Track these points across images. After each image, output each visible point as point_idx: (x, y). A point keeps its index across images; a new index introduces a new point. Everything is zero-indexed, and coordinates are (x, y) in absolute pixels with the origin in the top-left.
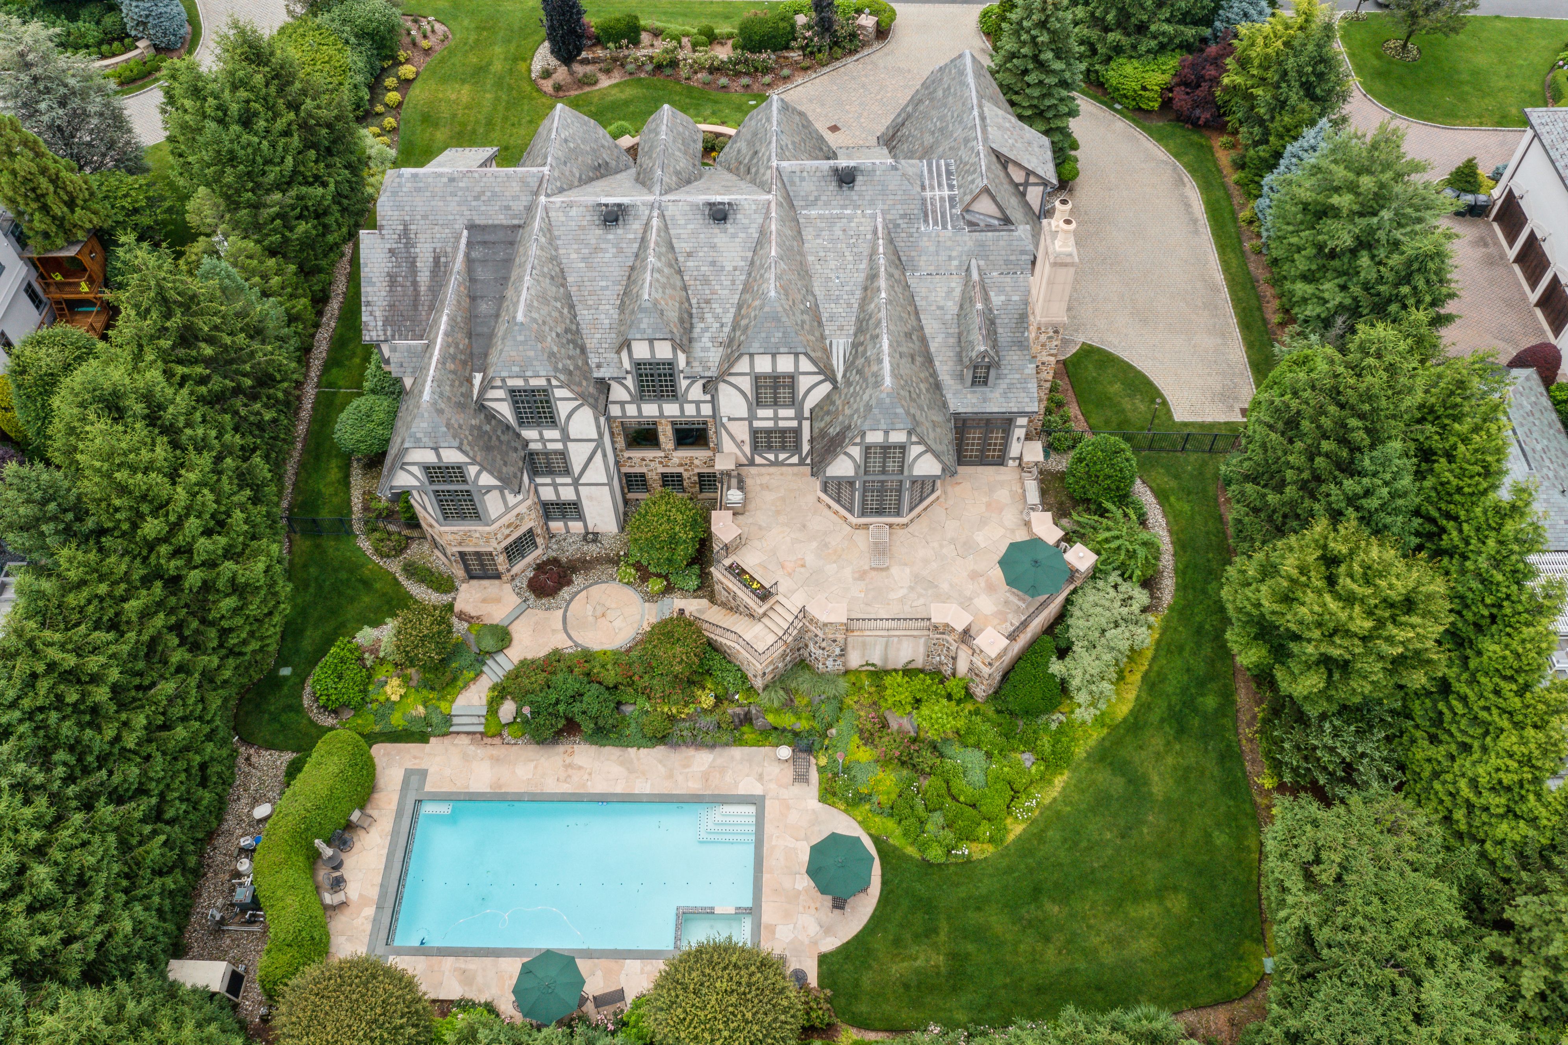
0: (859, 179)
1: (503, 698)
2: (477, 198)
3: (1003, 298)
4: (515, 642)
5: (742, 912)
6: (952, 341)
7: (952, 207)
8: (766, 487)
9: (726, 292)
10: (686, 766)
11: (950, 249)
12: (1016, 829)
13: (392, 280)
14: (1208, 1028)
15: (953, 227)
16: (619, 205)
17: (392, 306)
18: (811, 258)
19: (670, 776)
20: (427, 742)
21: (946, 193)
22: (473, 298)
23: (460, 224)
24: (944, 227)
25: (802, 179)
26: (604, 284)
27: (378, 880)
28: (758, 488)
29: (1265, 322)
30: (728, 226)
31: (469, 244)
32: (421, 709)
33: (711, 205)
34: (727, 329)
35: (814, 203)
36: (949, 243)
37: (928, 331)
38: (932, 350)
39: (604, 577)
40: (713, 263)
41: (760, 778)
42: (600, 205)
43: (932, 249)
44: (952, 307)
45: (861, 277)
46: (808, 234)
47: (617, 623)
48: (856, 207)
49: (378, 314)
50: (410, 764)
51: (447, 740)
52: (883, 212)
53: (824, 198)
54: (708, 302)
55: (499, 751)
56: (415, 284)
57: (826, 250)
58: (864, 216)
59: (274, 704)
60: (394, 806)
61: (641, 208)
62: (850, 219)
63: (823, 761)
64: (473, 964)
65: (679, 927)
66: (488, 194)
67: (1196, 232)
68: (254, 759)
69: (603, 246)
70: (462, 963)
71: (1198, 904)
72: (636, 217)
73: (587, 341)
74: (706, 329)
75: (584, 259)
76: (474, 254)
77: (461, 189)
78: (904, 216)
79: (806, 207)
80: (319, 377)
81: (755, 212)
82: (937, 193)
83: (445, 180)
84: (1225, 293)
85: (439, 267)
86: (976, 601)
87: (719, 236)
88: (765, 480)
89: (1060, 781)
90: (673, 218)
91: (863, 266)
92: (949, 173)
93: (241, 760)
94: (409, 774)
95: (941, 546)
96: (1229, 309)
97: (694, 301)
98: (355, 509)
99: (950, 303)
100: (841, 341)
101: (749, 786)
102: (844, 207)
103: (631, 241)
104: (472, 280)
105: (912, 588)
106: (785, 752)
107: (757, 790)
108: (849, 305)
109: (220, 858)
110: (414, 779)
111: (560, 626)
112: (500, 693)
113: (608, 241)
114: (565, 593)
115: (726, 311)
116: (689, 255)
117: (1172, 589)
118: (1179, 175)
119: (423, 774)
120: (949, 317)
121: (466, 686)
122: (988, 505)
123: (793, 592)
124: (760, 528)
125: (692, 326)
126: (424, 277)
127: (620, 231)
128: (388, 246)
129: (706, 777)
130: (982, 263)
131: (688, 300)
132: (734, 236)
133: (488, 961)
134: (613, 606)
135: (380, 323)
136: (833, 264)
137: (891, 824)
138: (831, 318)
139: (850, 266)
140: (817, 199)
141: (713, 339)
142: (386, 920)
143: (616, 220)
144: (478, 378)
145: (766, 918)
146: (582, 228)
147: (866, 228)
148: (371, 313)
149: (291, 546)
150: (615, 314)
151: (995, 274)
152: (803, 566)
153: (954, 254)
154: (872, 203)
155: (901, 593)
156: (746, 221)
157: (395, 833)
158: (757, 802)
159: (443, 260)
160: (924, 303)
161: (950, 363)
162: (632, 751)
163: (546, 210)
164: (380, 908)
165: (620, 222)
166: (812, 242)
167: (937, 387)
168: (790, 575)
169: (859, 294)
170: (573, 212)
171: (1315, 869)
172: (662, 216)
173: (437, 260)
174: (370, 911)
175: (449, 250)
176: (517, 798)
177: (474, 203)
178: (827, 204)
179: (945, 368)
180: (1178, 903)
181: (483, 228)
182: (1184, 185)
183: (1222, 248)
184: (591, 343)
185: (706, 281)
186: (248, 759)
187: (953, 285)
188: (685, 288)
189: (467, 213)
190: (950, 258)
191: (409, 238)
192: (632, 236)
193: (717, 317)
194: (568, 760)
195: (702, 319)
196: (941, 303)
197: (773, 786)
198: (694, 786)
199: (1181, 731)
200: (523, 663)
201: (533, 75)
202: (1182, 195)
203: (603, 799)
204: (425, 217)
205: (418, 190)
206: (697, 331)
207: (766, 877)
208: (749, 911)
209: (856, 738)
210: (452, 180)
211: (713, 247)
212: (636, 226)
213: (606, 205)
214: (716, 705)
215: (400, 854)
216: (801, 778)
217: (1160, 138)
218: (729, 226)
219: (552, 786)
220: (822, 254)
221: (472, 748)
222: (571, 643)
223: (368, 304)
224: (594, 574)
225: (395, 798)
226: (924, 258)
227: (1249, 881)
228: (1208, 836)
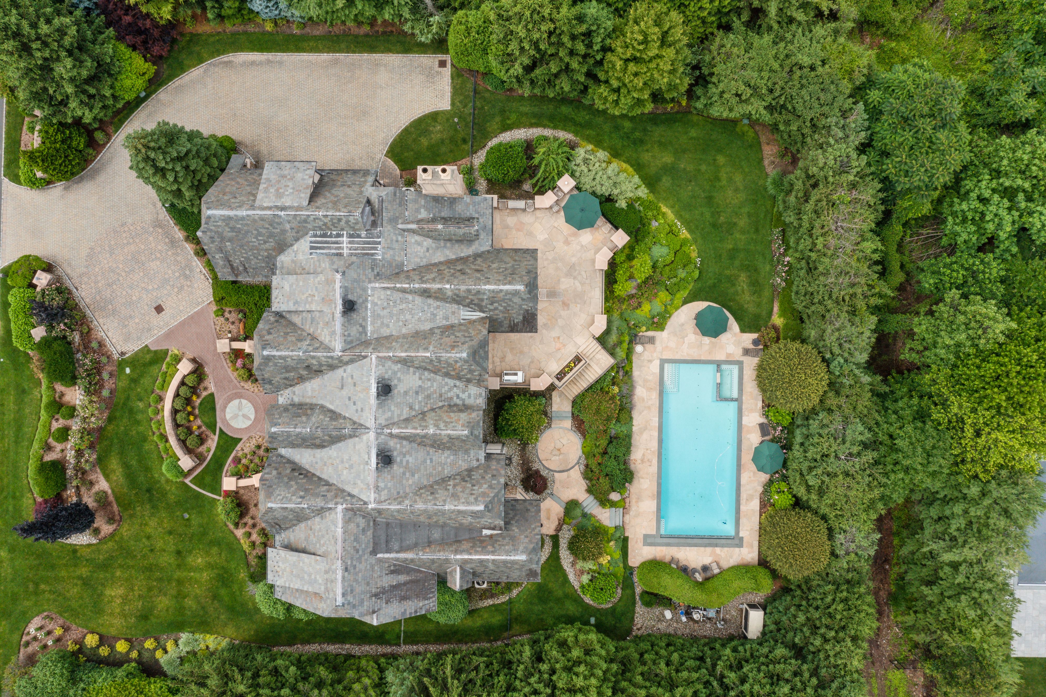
0: (350, 297)
1: (608, 500)
2: (357, 551)
3: (422, 210)
4: (575, 497)
5: (719, 369)
6: (448, 244)
7: (359, 236)
8: (503, 359)
9: (435, 384)
10: (643, 400)
11: (392, 240)
12: (685, 234)
13: (403, 598)
14: (771, 155)
15: (379, 237)
16: (378, 455)
17: (417, 596)
18: (404, 331)
19: (649, 408)
20: (627, 538)
21: (345, 239)
22: (430, 543)
23: (373, 560)
24: (379, 243)
25: (349, 335)
26: (428, 461)
27: (702, 549)
28: (503, 364)
29: (367, 35)
30: (392, 384)
31: (388, 551)
32: (612, 543)
33: (378, 395)
34: (458, 383)
35: (364, 328)
36: (389, 241)
37: (442, 259)
38: (454, 257)
39: (534, 452)
40: (417, 393)
41: (650, 361)
42: (377, 468)
43: (391, 252)
44: (428, 242)
45: (418, 300)
46: (385, 332)
47: (564, 441)
48: (366, 300)
49: (421, 604)
50: (640, 543)
51: (627, 527)
52: (370, 282)
53: (361, 321)
54: (441, 396)
55: (633, 498)
56: (405, 584)
57: (398, 321)
58: (373, 295)
59: (610, 621)
60: (664, 549)
61: (380, 441)
62: (376, 304)
63: (644, 328)
64: (744, 496)
65: (726, 400)
66: (355, 544)
67: (280, 63)
68: (639, 626)
69: (404, 463)
70: (743, 501)
71: (720, 151)
72: (386, 444)
73: (463, 468)
74: (458, 396)
75: (413, 475)
76: (396, 547)
77: (352, 562)
78: (373, 270)
79: (366, 335)
80: (391, 645)
81: (384, 366)
82: (345, 245)
83: (346, 574)
84: (341, 56)
85: (397, 569)
86: (584, 243)
87: (399, 388)
88: (497, 360)
89: (664, 209)
90: (386, 420)
91: (410, 297)
92: (324, 236)
93: (639, 633)
94: (646, 543)
95: (547, 259)
96: (356, 57)
97: (441, 404)
98: (491, 603)
99: (425, 243)
100: (462, 313)
101: (655, 367)
102: (366, 308)
103: (402, 446)
104: (416, 545)
105: (575, 278)
106: (639, 348)
107: (657, 362)
108: (438, 307)
109: (688, 631)
110: (649, 541)
111: (566, 473)
112: (604, 502)
113: (401, 461)
114: (544, 473)
115: (447, 384)
116: (411, 408)
117: (565, 133)
118: (220, 63)
119: (646, 537)
120: (434, 245)
121: (598, 521)
122: (518, 230)
123: (576, 343)
124: (532, 362)
125: (456, 405)
126: (402, 578)
127: (395, 454)
128: (384, 605)
129: (649, 389)
130: (400, 221)
131: (440, 408)
132: (399, 380)
133: (742, 489)
134: (553, 445)
135: (426, 602)
136: (408, 317)
137: (678, 295)
138: (447, 318)
139: (410, 306)
140: (361, 326)
141: (464, 392)
142: (723, 541)
143: (388, 456)
144: (486, 532)
145: (723, 358)
146: (393, 477)
147: (383, 294)
148: (421, 608)
149: (516, 636)
150: (447, 453)
151: (407, 214)
152: (559, 338)
153: (394, 238)
154: (365, 290)
155: (577, 284)
156: (390, 372)
157: (678, 545)
158: (663, 362)
159: (392, 568)
160: (424, 260)
161: (462, 247)
162: (634, 429)
163: (380, 502)
164: (716, 546)
165: (389, 454)
166: (392, 329)
167: (477, 256)
168: (564, 345)
169: (430, 301)
170: (382, 485)
171: (744, 98)
172: (387, 426)
173: (392, 572)
174: (718, 550)
175: (387, 565)
176: (659, 485)
177: (360, 552)
178: (365, 319)
179: (466, 251)
180: (721, 159)
181: (376, 544)
182: (230, 62)
183: (299, 49)
184: (464, 466)
185: (428, 397)
186: (638, 629)
187: (413, 240)
188: (433, 410)
189: (366, 557)
190: (397, 241)
191: (380, 592)
192: (398, 446)
193: (450, 390)
194: (639, 461)
195: (451, 398)
196: (425, 249)
197: (655, 355)
198: (655, 395)
199: (642, 142)
200: (589, 491)
201: (94, 541)
202: (242, 65)
203: (660, 441)
204: (368, 584)
205: (352, 591)
206: (459, 402)
207: (703, 358)
208: (718, 366)
209: (638, 311)
210: (346, 569)
211: (406, 393)
212: (392, 443)
213: (378, 464)
214: (618, 385)
215: (689, 541)
216: (652, 340)
217: (181, 69)
218: (394, 383)
219: (654, 469)
220: (401, 323)
221: (631, 513)
222: (577, 467)
223: (416, 612)
224: (532, 457)
225: (659, 548)
226: (397, 258)
227: (711, 123)
228: (691, 138)
